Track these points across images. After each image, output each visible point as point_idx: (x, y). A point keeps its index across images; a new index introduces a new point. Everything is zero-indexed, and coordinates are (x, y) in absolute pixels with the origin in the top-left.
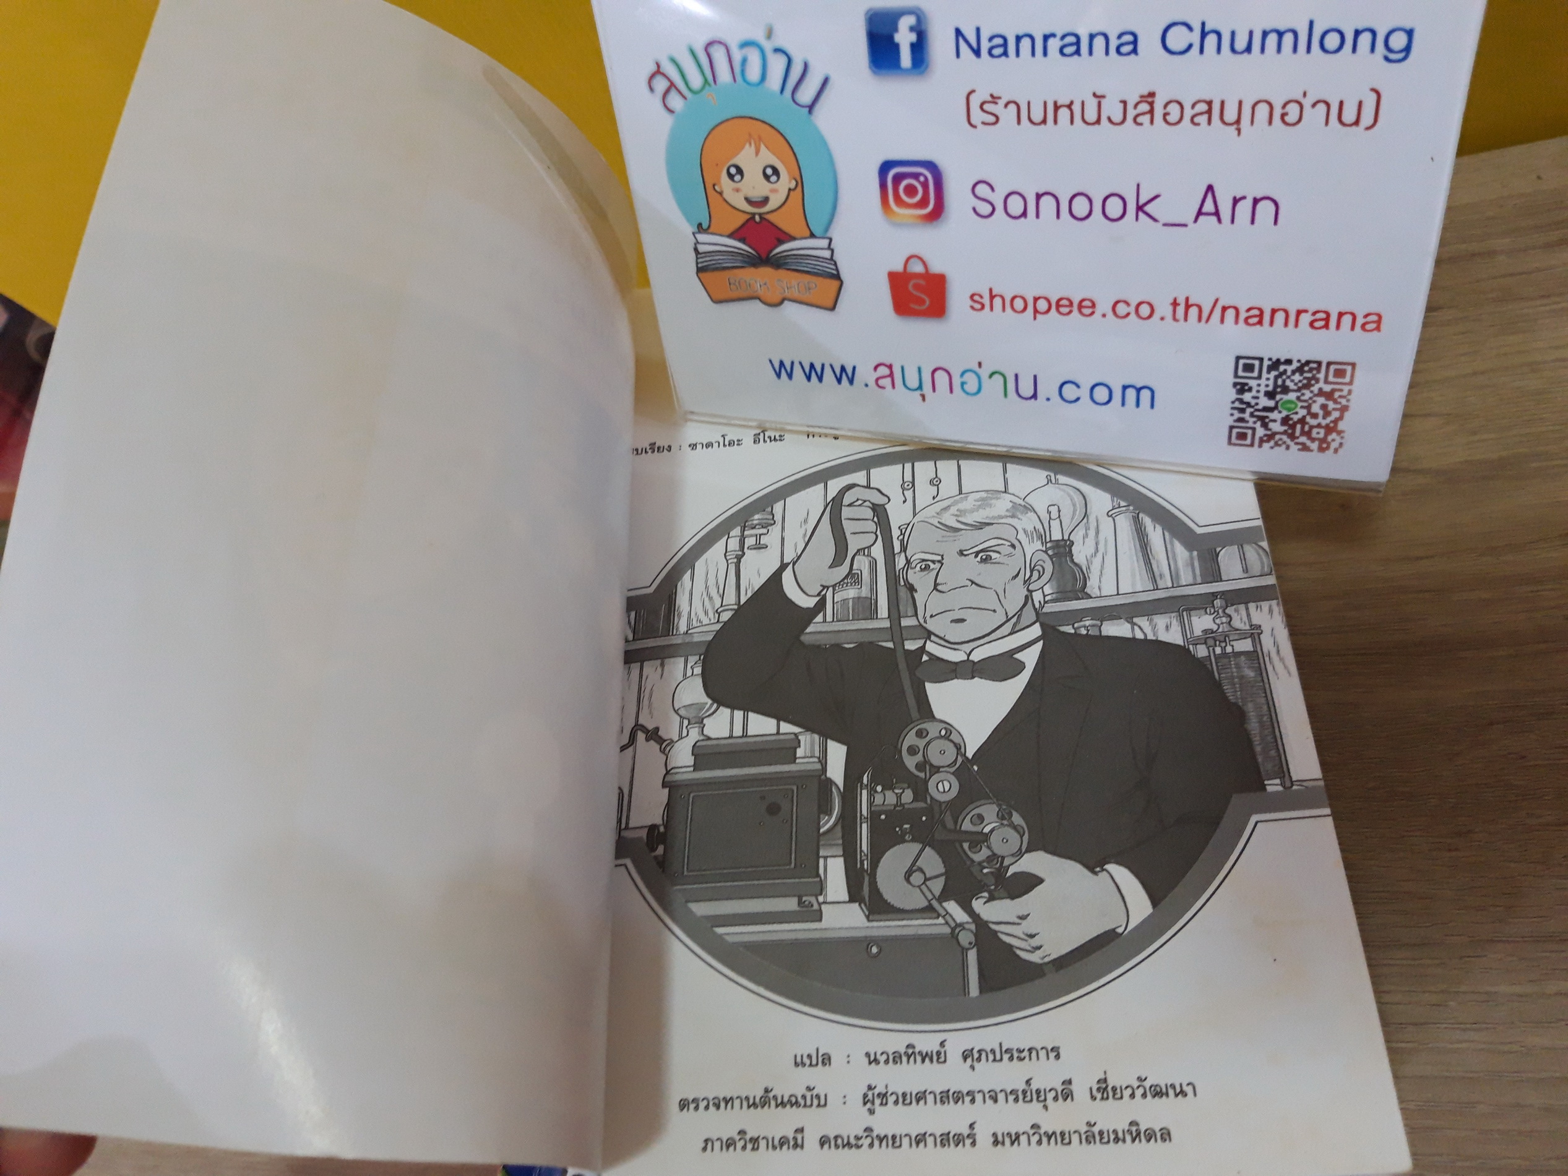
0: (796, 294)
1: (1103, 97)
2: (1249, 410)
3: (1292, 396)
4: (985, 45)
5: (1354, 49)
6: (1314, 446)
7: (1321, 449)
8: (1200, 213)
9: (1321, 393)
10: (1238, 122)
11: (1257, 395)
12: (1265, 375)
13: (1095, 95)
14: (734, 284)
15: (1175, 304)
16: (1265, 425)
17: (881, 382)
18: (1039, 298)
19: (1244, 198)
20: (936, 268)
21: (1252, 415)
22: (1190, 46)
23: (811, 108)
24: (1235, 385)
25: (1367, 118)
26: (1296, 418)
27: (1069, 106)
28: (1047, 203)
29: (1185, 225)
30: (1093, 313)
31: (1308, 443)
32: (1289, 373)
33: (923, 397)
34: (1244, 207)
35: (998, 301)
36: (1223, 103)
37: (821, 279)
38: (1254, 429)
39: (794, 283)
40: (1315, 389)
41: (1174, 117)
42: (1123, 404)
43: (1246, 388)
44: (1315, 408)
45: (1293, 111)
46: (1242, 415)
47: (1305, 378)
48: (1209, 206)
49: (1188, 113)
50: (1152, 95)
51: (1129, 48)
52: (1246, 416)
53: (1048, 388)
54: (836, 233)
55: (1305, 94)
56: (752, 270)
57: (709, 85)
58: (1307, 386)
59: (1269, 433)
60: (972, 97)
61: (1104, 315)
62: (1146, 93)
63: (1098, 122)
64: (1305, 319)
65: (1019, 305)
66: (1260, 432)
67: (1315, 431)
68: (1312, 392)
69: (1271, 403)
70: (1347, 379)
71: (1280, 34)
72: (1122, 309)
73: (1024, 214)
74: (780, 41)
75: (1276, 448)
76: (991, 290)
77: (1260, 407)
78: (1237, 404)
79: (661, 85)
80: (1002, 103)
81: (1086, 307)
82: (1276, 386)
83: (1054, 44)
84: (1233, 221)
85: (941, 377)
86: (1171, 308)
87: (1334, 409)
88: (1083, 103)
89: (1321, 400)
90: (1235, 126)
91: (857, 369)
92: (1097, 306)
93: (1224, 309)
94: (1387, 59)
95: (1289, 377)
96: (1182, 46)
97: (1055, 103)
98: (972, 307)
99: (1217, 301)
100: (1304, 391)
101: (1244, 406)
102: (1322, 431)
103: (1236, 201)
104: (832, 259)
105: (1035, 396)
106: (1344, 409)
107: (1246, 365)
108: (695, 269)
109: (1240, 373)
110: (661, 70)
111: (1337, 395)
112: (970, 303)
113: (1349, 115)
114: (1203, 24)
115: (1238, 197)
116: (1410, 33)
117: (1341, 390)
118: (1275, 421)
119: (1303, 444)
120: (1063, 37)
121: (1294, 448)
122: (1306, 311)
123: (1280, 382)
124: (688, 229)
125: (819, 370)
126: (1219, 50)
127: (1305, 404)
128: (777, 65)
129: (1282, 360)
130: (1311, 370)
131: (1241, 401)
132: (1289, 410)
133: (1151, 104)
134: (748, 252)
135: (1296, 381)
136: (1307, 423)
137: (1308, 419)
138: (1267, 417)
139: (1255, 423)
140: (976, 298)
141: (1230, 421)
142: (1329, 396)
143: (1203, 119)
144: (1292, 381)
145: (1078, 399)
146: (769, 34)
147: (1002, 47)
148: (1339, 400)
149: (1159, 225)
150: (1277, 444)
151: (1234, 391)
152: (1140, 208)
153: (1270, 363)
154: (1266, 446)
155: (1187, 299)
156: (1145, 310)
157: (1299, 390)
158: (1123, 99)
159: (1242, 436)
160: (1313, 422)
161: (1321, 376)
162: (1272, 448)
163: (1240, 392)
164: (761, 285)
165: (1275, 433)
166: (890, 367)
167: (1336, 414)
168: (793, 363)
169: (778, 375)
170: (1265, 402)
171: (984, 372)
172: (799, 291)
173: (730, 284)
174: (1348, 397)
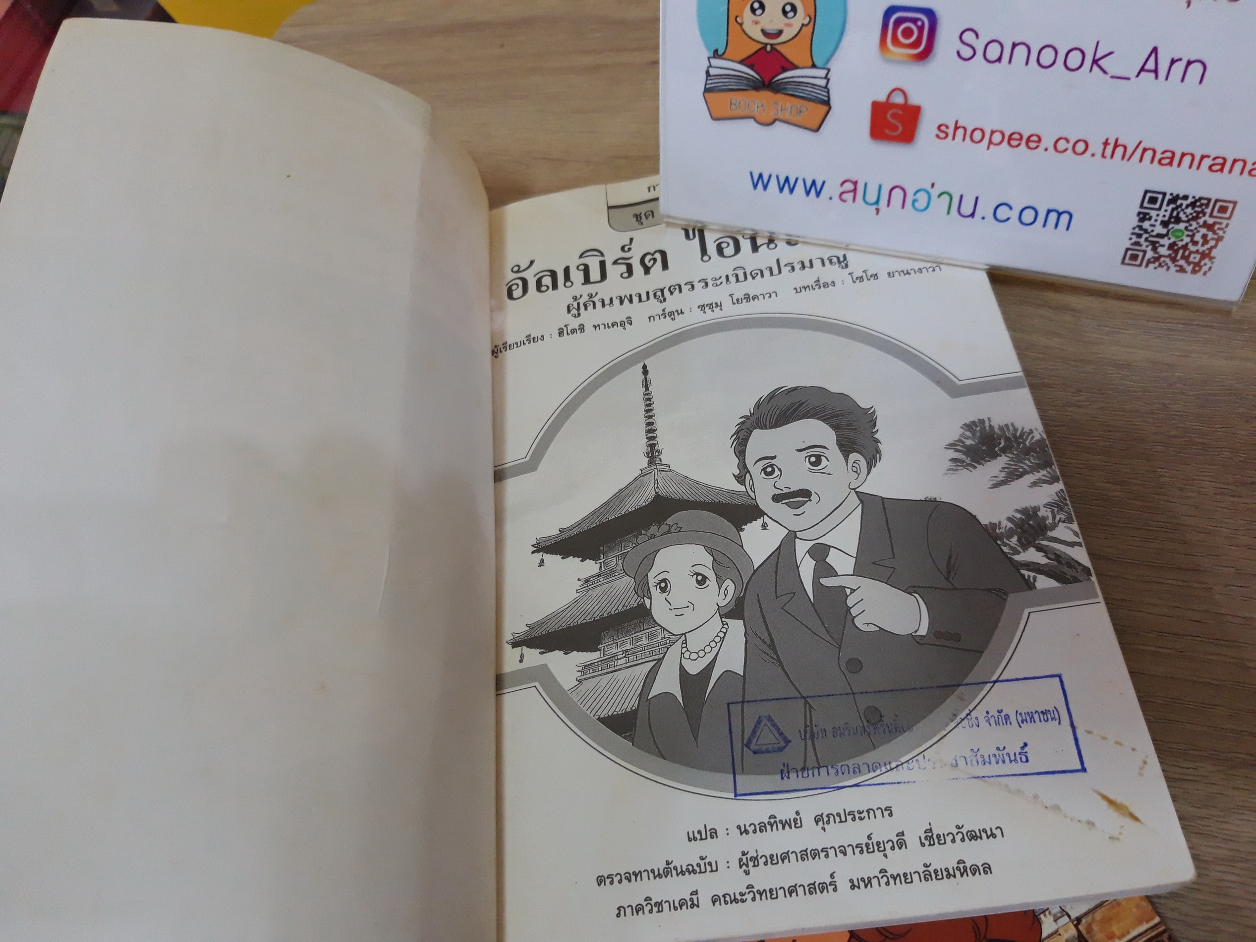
0: (787, 116)
2: (1145, 236)
3: (1182, 226)
6: (1189, 268)
7: (1194, 272)
8: (1142, 69)
9: (1205, 225)
11: (1154, 223)
12: (1164, 207)
14: (735, 104)
15: (1106, 143)
16: (1155, 249)
18: (996, 131)
19: (1180, 60)
20: (914, 100)
21: (1146, 240)
24: (1139, 213)
26: (1180, 244)
28: (1021, 51)
29: (1128, 79)
30: (1037, 147)
31: (1185, 266)
32: (1184, 207)
33: (878, 210)
34: (1179, 67)
35: (960, 132)
37: (813, 104)
38: (1145, 252)
39: (788, 106)
40: (1201, 221)
42: (1044, 226)
43: (1147, 217)
44: (1198, 237)
46: (1139, 240)
47: (1195, 212)
52: (1142, 240)
53: (985, 208)
54: (835, 65)
56: (754, 93)
58: (1195, 219)
59: (1156, 256)
61: (1046, 149)
64: (1207, 162)
65: (978, 136)
66: (1150, 254)
67: (1193, 256)
68: (1198, 223)
69: (1164, 231)
70: (1227, 215)
72: (1062, 145)
73: (999, 60)
75: (1159, 269)
76: (957, 122)
77: (1154, 233)
78: (1137, 231)
81: (1033, 141)
82: (1171, 216)
84: (1167, 78)
85: (898, 193)
86: (1102, 146)
87: (1212, 239)
89: (1203, 231)
91: (826, 184)
92: (1042, 141)
93: (1145, 150)
95: (1183, 210)
98: (938, 136)
99: (1140, 143)
100: (1192, 222)
101: (1142, 232)
102: (1198, 256)
103: (1173, 62)
104: (826, 87)
105: (972, 215)
106: (1219, 239)
107: (1151, 198)
108: (702, 89)
109: (1146, 204)
111: (1217, 227)
112: (937, 132)
115: (1175, 59)
117: (1220, 223)
118: (1163, 246)
119: (1181, 266)
121: (1173, 269)
122: (1208, 157)
123: (1175, 213)
124: (705, 53)
125: (792, 183)
127: (1190, 233)
129: (1181, 196)
130: (1201, 205)
131: (1140, 227)
132: (1176, 237)
134: (753, 77)
135: (1188, 214)
136: (1189, 249)
137: (1190, 246)
138: (1158, 242)
139: (1147, 246)
140: (943, 128)
141: (1128, 244)
142: (1210, 227)
144: (1185, 213)
145: (1008, 219)
148: (1218, 231)
149: (1108, 77)
150: (1160, 265)
151: (1137, 218)
152: (1095, 62)
153: (1171, 197)
154: (1151, 266)
155: (1117, 140)
156: (1081, 147)
157: (1188, 221)
159: (1134, 257)
160: (1192, 248)
161: (1208, 211)
162: (1155, 268)
163: (1142, 220)
164: (758, 107)
165: (1161, 256)
166: (855, 183)
167: (1212, 243)
168: (770, 176)
169: (755, 186)
170: (1159, 229)
171: (935, 193)
172: (791, 113)
173: (731, 104)
174: (1225, 229)
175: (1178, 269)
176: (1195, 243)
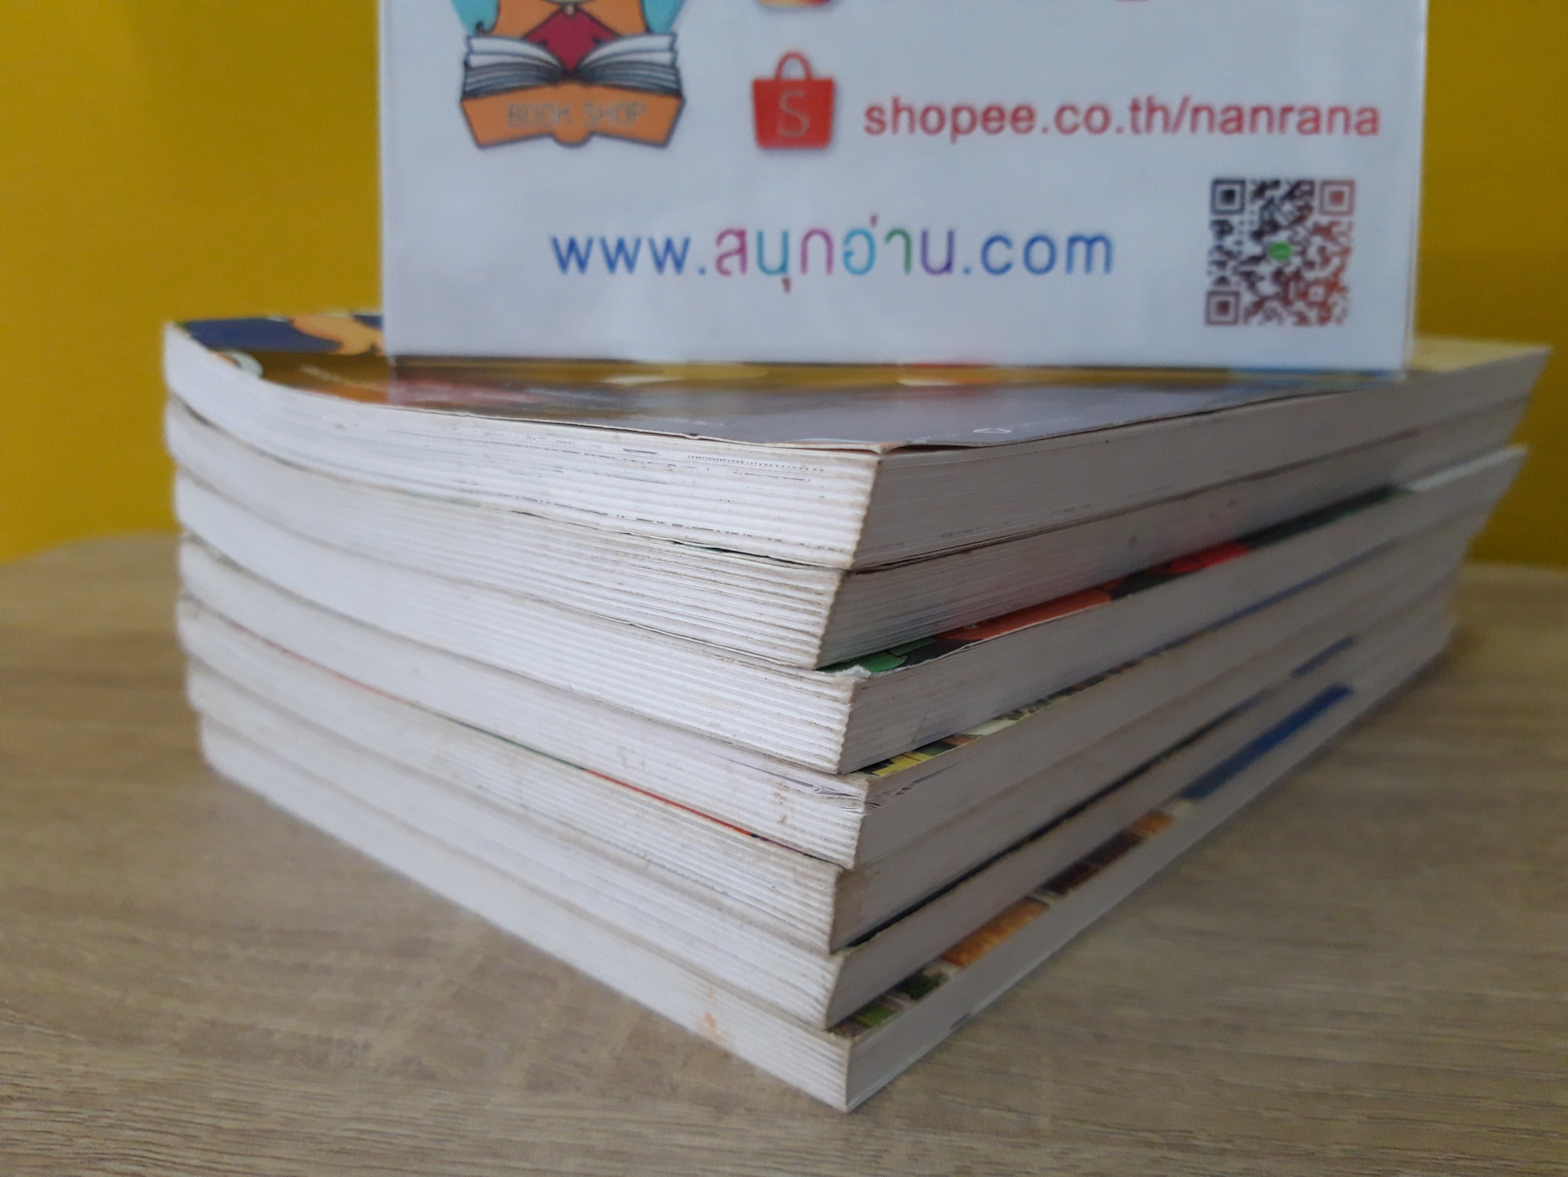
2: (1231, 264)
3: (1282, 236)
7: (1324, 320)
9: (1319, 230)
11: (1240, 238)
12: (1248, 207)
15: (1135, 107)
16: (1252, 286)
17: (726, 264)
18: (960, 108)
20: (822, 69)
21: (1235, 271)
24: (1213, 224)
26: (1289, 270)
30: (1030, 127)
31: (1306, 311)
32: (1278, 201)
33: (787, 283)
35: (904, 117)
38: (1237, 295)
40: (1310, 223)
42: (1069, 270)
43: (1227, 227)
44: (1313, 254)
46: (1222, 273)
47: (1298, 207)
52: (1228, 272)
53: (968, 253)
54: (685, 27)
58: (1300, 220)
59: (1257, 298)
61: (1045, 130)
64: (1293, 119)
65: (933, 120)
66: (1246, 298)
67: (1312, 290)
68: (1306, 228)
69: (1258, 250)
70: (1344, 207)
72: (1068, 119)
75: (1267, 324)
76: (896, 101)
77: (1244, 258)
78: (1216, 256)
81: (1022, 118)
82: (1262, 221)
85: (817, 242)
86: (1130, 114)
87: (1335, 253)
89: (1317, 241)
91: (691, 244)
92: (1036, 116)
95: (1278, 208)
98: (868, 130)
99: (1186, 99)
100: (1297, 228)
101: (1225, 258)
102: (1321, 289)
105: (948, 267)
106: (1346, 252)
107: (1225, 193)
108: (458, 94)
109: (1219, 206)
111: (1336, 230)
112: (866, 122)
117: (1339, 223)
118: (1263, 278)
119: (1300, 313)
121: (1290, 320)
122: (1292, 109)
123: (1267, 216)
125: (630, 250)
127: (1300, 248)
129: (1269, 182)
130: (1302, 196)
131: (1221, 249)
132: (1279, 258)
135: (1287, 213)
136: (1303, 278)
137: (1304, 272)
138: (1254, 273)
139: (1239, 284)
140: (876, 114)
141: (1208, 284)
142: (1325, 231)
144: (1282, 212)
145: (1008, 265)
148: (1340, 239)
150: (1267, 317)
151: (1212, 233)
153: (1254, 187)
154: (1254, 320)
155: (1150, 100)
156: (1097, 118)
157: (1291, 226)
159: (1224, 307)
160: (1309, 275)
161: (1315, 203)
162: (1261, 323)
163: (1220, 235)
165: (1264, 299)
166: (741, 235)
167: (1336, 262)
168: (590, 243)
169: (563, 264)
170: (1251, 248)
171: (879, 233)
174: (1350, 233)
175: (1295, 318)
176: (1310, 265)
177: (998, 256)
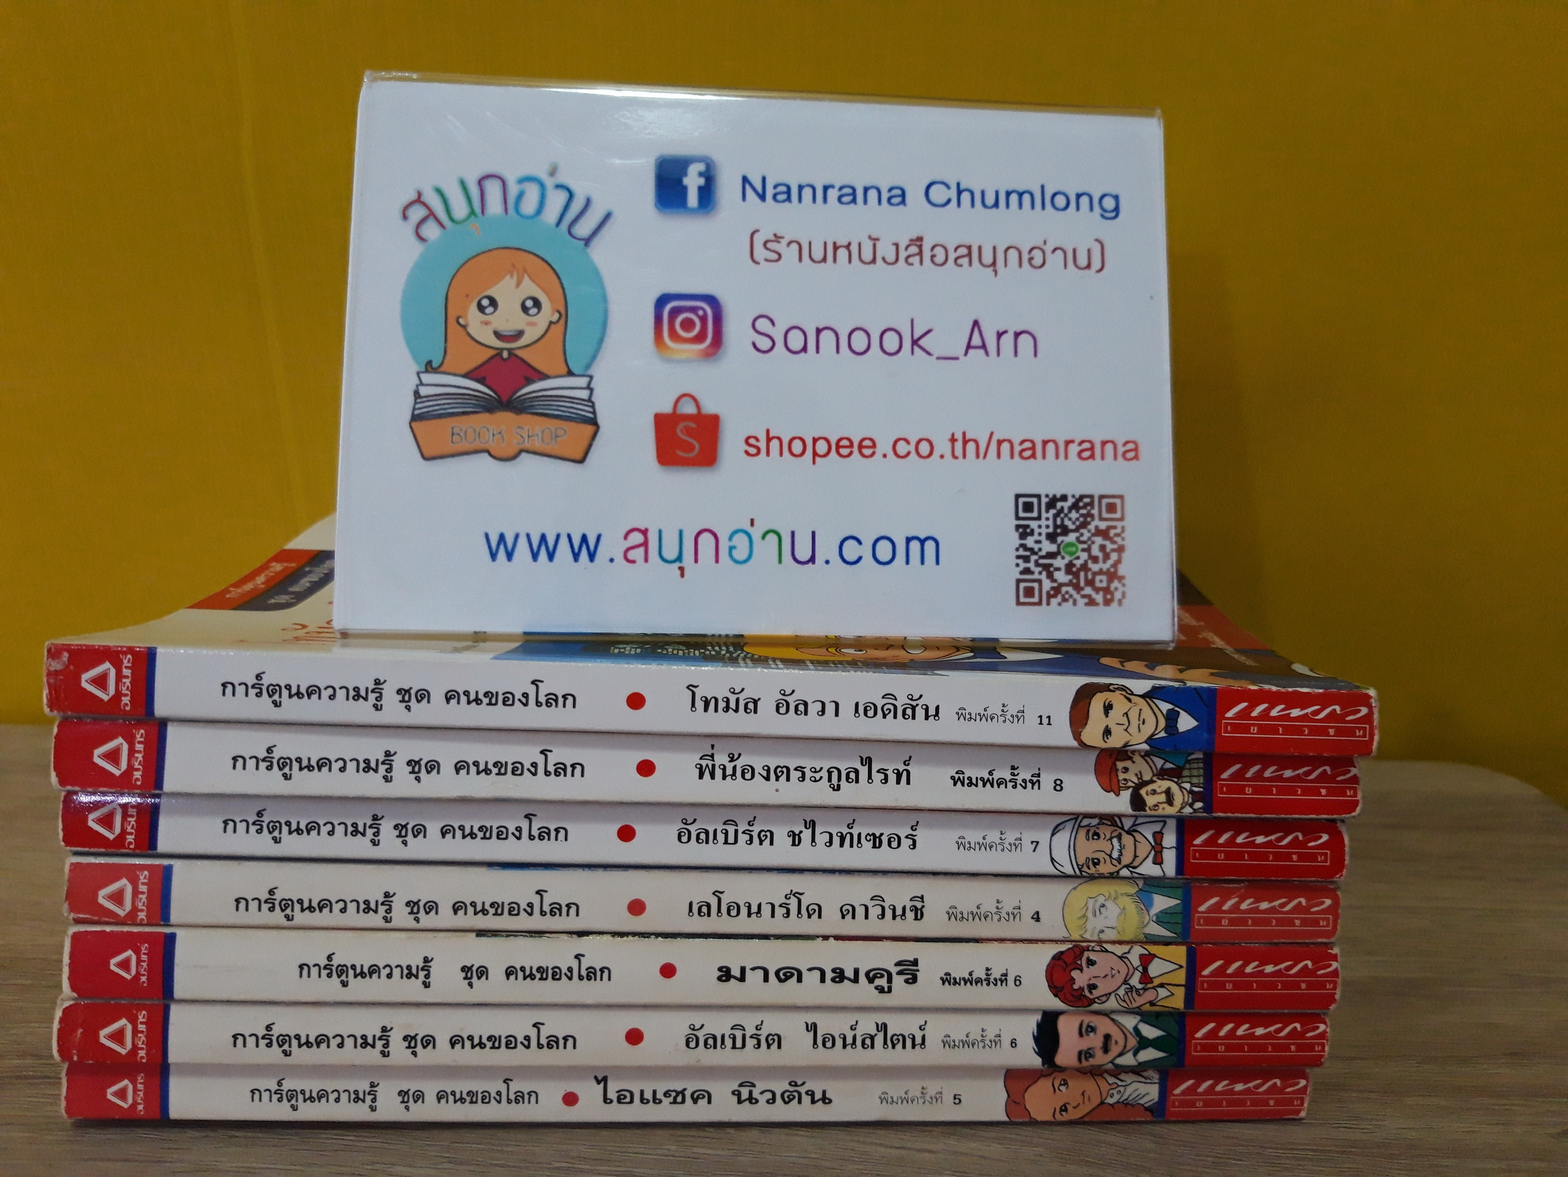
0: (537, 444)
1: (878, 239)
2: (1034, 558)
3: (1072, 537)
4: (770, 192)
5: (1078, 208)
6: (1099, 598)
7: (1107, 603)
8: (969, 347)
9: (1099, 532)
10: (994, 264)
11: (1038, 538)
12: (1044, 515)
13: (870, 237)
14: (458, 434)
15: (953, 440)
16: (1050, 576)
17: (632, 555)
18: (819, 438)
19: (1005, 332)
20: (709, 408)
21: (1037, 564)
22: (949, 201)
23: (587, 241)
24: (1018, 527)
25: (1096, 263)
26: (1078, 563)
27: (848, 247)
28: (827, 338)
29: (956, 358)
30: (873, 454)
31: (1094, 595)
32: (1066, 511)
33: (681, 569)
34: (1007, 340)
35: (775, 444)
36: (980, 248)
37: (573, 424)
38: (1040, 581)
39: (538, 430)
40: (1092, 527)
41: (940, 259)
42: (907, 562)
43: (1028, 530)
44: (1096, 551)
45: (1038, 256)
46: (1028, 565)
47: (1082, 515)
48: (977, 340)
49: (952, 256)
50: (920, 239)
51: (898, 200)
52: (1031, 565)
53: (827, 549)
54: (596, 371)
55: (1045, 242)
56: (487, 415)
57: (476, 216)
58: (1084, 525)
59: (1055, 585)
60: (756, 236)
61: (885, 456)
62: (914, 237)
63: (874, 261)
64: (1074, 449)
65: (797, 447)
66: (1047, 585)
67: (1098, 578)
68: (1089, 531)
69: (1053, 548)
70: (1118, 515)
71: (1021, 195)
72: (902, 448)
73: (804, 349)
74: (563, 178)
75: (1064, 604)
76: (768, 431)
77: (1043, 553)
78: (1021, 552)
79: (417, 213)
80: (784, 242)
81: (866, 447)
82: (1056, 527)
83: (833, 194)
84: (998, 354)
85: (706, 540)
86: (949, 444)
87: (1113, 550)
88: (860, 244)
89: (1099, 540)
90: (992, 268)
91: (602, 539)
92: (878, 445)
93: (1000, 443)
94: (1102, 216)
95: (1066, 515)
96: (943, 200)
97: (835, 243)
98: (747, 452)
99: (992, 434)
100: (1082, 531)
101: (1028, 553)
102: (1104, 578)
103: (1000, 335)
104: (590, 400)
105: (812, 560)
106: (1121, 549)
107: (1026, 504)
108: (409, 417)
109: (1021, 514)
110: (422, 199)
111: (1112, 533)
112: (745, 447)
113: (1082, 261)
114: (958, 184)
115: (1000, 332)
116: (1116, 198)
117: (1115, 527)
118: (1058, 569)
119: (1089, 597)
120: (841, 189)
121: (1081, 602)
122: (1072, 441)
123: (1059, 522)
124: (412, 367)
125: (551, 543)
126: (973, 205)
127: (1085, 546)
128: (556, 201)
129: (1058, 496)
130: (1085, 507)
131: (1024, 547)
132: (1071, 554)
133: (920, 247)
135: (1074, 519)
136: (1090, 569)
137: (1090, 565)
138: (1051, 565)
139: (1040, 573)
140: (752, 441)
141: (1016, 574)
142: (1104, 534)
143: (965, 261)
144: (1070, 519)
145: (860, 558)
146: (552, 173)
147: (785, 194)
148: (1116, 539)
149: (933, 359)
150: (1065, 600)
151: (1017, 535)
152: (915, 342)
153: (1047, 500)
154: (1054, 601)
155: (964, 434)
156: (924, 448)
157: (1077, 530)
158: (895, 242)
159: (1029, 592)
160: (1095, 567)
161: (1095, 512)
162: (1060, 604)
163: (1023, 536)
164: (493, 435)
165: (1061, 585)
166: (645, 532)
167: (1114, 556)
168: (517, 536)
169: (493, 556)
170: (1048, 547)
171: (756, 533)
172: (543, 440)
173: (453, 434)
174: (1123, 535)
175: (1086, 600)
176: (1095, 560)
177: (851, 550)
